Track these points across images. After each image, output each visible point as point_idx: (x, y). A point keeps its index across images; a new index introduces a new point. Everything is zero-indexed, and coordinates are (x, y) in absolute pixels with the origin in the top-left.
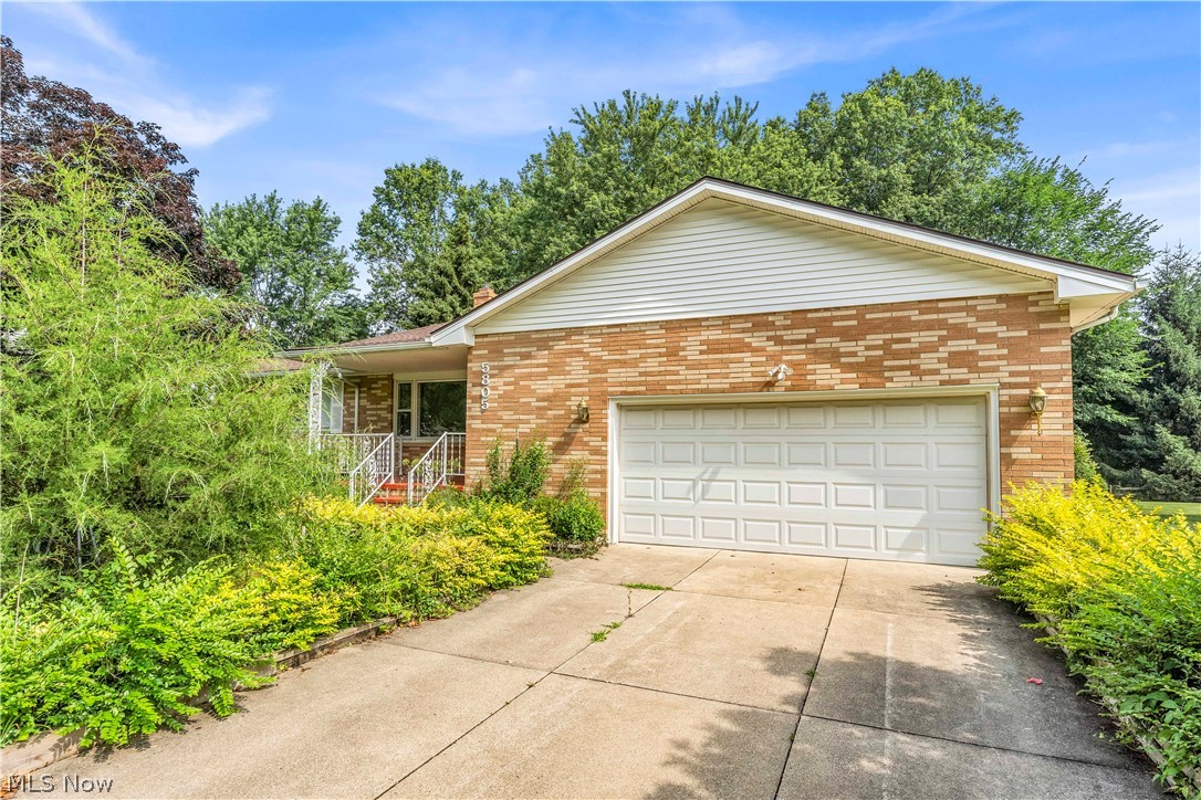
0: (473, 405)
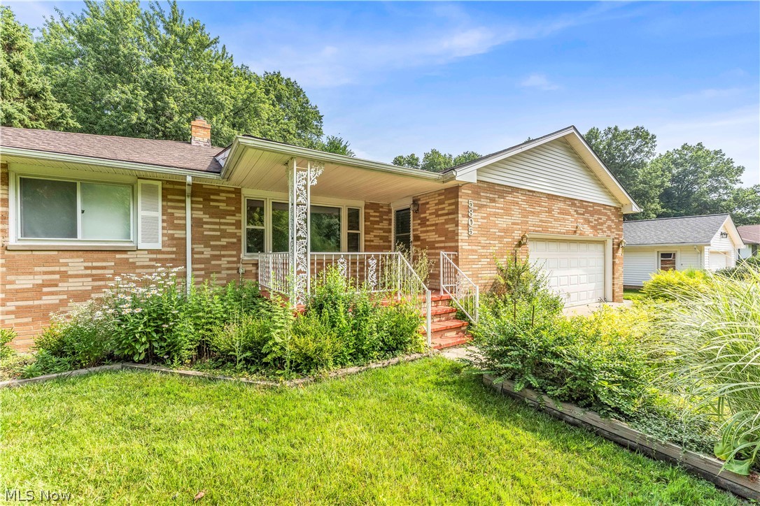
0: (463, 231)
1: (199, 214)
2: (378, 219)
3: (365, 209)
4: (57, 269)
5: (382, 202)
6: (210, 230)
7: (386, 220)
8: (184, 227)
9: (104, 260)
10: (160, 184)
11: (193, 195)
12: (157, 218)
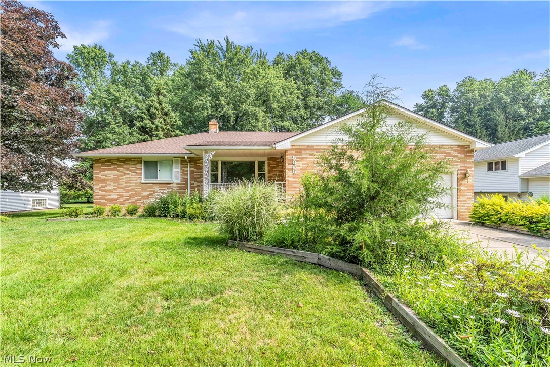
0: (289, 172)
1: (193, 169)
2: (275, 165)
3: (268, 160)
4: (152, 190)
5: (277, 157)
6: (197, 175)
7: (280, 165)
8: (187, 174)
9: (164, 187)
10: (180, 159)
11: (190, 161)
12: (179, 172)
